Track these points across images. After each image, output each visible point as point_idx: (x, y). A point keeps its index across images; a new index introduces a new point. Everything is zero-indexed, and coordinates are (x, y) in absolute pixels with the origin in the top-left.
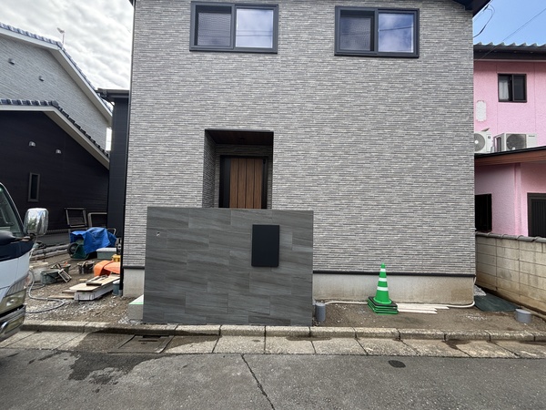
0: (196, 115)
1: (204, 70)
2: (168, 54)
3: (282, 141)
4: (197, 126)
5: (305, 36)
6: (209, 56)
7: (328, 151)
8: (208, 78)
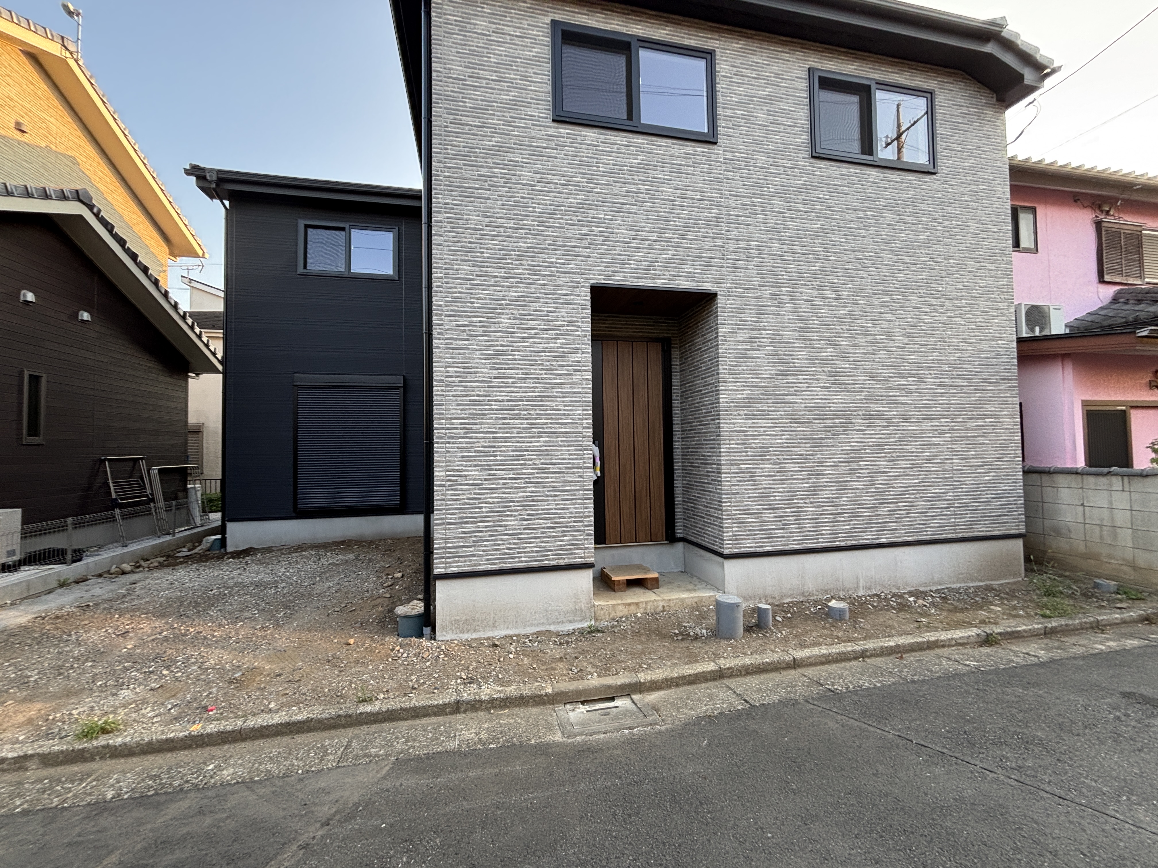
0: (571, 254)
1: (583, 163)
2: (507, 123)
3: (733, 311)
4: (576, 278)
5: (761, 116)
6: (591, 135)
7: (810, 330)
8: (591, 181)
